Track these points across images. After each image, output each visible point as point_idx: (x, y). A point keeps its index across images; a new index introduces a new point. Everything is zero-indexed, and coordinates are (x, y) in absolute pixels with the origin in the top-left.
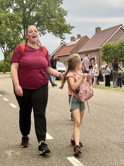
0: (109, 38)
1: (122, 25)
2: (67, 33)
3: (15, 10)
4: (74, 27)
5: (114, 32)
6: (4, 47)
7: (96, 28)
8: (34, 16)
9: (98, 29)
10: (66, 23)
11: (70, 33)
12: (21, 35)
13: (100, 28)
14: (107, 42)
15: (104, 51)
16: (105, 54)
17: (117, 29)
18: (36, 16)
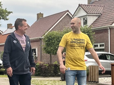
0: (53, 26)
2: (3, 19)
4: (12, 12)
5: (59, 19)
7: (38, 14)
9: (40, 16)
10: (2, 7)
11: (7, 19)
13: (43, 14)
14: (51, 31)
15: (46, 41)
16: (48, 45)
17: (62, 16)
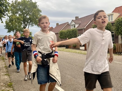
0: (62, 28)
1: (68, 22)
3: (20, 15)
6: (14, 32)
7: (57, 24)
8: (28, 17)
12: (22, 26)
14: (62, 30)
15: (60, 34)
17: (66, 24)
18: (29, 18)
